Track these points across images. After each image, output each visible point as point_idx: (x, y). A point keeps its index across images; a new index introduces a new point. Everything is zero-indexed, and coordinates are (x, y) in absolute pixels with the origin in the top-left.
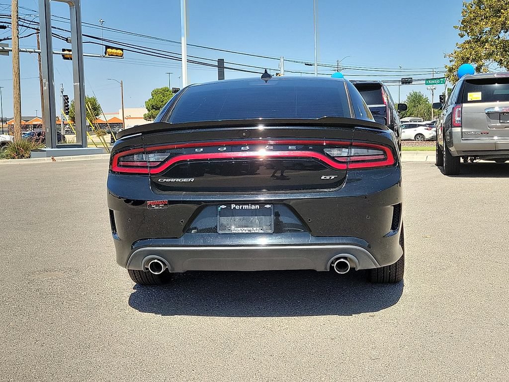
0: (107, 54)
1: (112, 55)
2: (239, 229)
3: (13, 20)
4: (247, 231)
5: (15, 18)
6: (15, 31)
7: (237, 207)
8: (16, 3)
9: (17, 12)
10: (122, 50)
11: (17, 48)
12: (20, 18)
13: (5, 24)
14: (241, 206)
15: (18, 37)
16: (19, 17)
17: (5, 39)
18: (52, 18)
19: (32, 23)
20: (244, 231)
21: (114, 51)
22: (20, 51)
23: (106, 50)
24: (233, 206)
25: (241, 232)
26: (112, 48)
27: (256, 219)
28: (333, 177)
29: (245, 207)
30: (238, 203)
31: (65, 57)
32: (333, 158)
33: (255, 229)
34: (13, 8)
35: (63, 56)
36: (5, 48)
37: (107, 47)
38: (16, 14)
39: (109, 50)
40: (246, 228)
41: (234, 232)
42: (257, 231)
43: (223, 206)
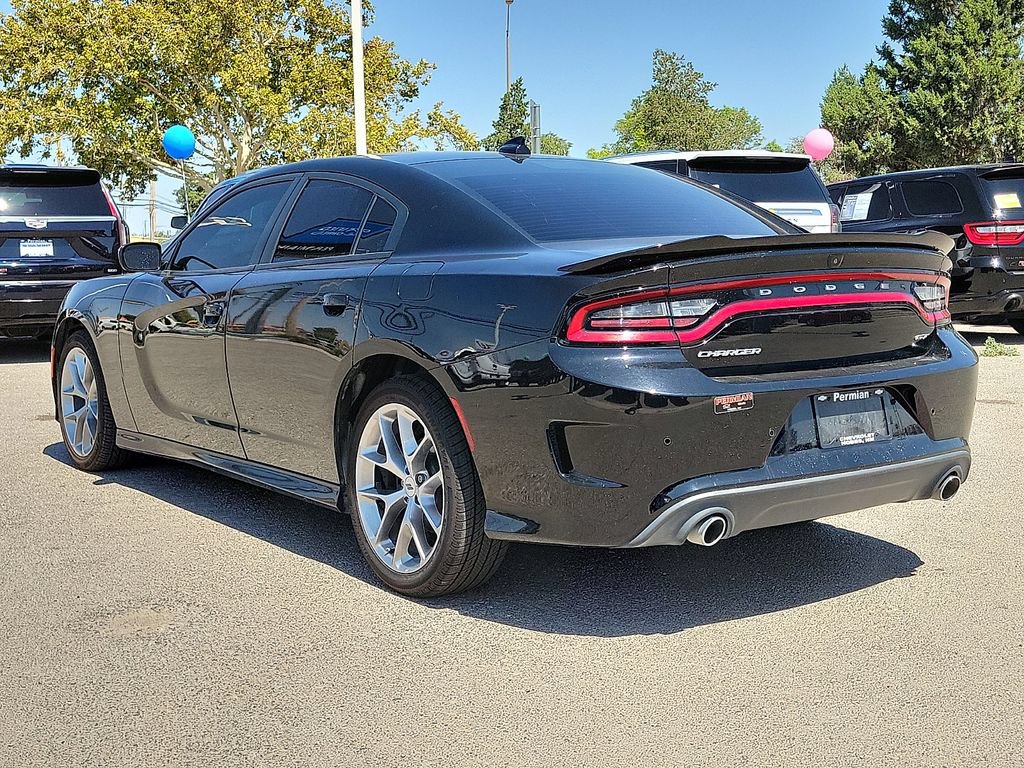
2: (850, 438)
4: (860, 441)
14: (846, 395)
20: (856, 442)
24: (836, 396)
25: (852, 442)
27: (866, 417)
28: (925, 336)
29: (853, 396)
30: (843, 389)
33: (869, 435)
40: (858, 436)
41: (843, 444)
42: (872, 439)
43: (823, 398)
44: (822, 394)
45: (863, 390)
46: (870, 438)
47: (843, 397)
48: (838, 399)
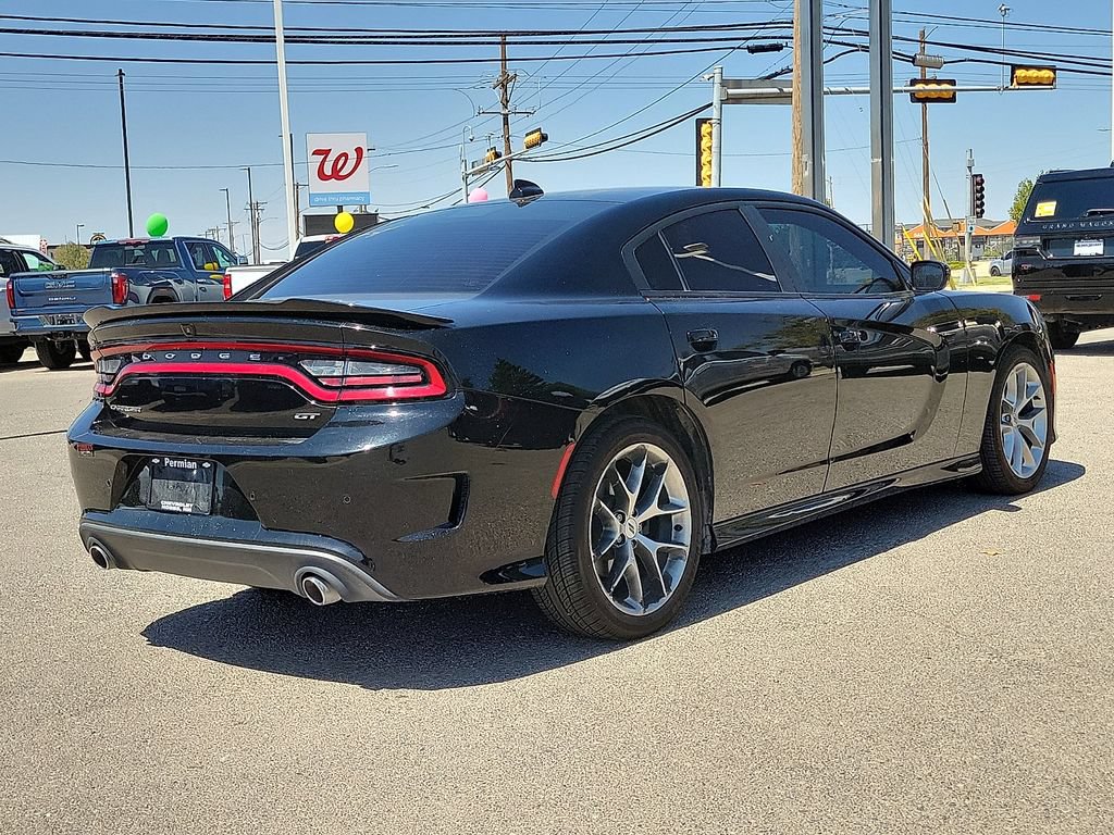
0: (1015, 83)
1: (1039, 84)
2: (170, 503)
3: (798, 31)
4: (178, 509)
10: (1054, 70)
13: (780, 41)
14: (176, 462)
17: (783, 72)
18: (894, 17)
19: (837, 32)
20: (175, 509)
21: (1033, 73)
23: (1013, 72)
24: (167, 461)
25: (171, 508)
27: (192, 488)
28: (313, 416)
29: (181, 464)
31: (915, 98)
32: (315, 379)
33: (188, 505)
35: (912, 95)
36: (785, 90)
37: (1015, 67)
39: (1019, 73)
40: (177, 504)
41: (163, 507)
42: (190, 510)
45: (192, 461)
46: (188, 508)
47: (173, 464)
48: (168, 464)
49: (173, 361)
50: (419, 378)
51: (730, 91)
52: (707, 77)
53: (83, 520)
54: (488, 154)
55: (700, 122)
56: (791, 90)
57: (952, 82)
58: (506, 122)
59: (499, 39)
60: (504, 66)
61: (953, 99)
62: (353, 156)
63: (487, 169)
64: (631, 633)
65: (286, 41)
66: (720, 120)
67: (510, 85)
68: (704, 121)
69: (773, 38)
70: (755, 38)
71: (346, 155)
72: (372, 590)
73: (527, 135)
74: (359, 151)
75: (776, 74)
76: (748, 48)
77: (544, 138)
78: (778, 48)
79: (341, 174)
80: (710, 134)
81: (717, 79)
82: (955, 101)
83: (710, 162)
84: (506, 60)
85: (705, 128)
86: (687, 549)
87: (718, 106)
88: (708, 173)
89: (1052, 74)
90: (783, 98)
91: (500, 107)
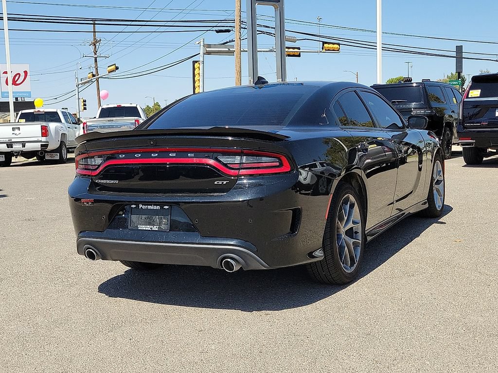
0: (324, 50)
1: (329, 50)
2: (144, 226)
3: (237, 24)
4: (149, 229)
5: (238, 22)
6: (238, 33)
7: (144, 207)
8: (239, 8)
9: (240, 16)
10: (339, 44)
11: (239, 49)
12: (242, 22)
13: (230, 28)
14: (146, 206)
15: (240, 38)
16: (242, 20)
17: (230, 42)
20: (147, 229)
21: (331, 46)
22: (242, 51)
23: (323, 45)
24: (141, 206)
25: (144, 229)
26: (329, 43)
27: (157, 219)
28: (225, 183)
29: (150, 207)
30: (144, 203)
32: (225, 165)
33: (155, 227)
34: (237, 13)
36: (231, 49)
37: (324, 43)
38: (239, 18)
39: (326, 45)
40: (148, 226)
41: (139, 228)
42: (157, 229)
43: (133, 206)
44: (133, 204)
45: (157, 205)
46: (155, 228)
48: (141, 208)
49: (139, 157)
50: (278, 164)
51: (208, 49)
52: (197, 43)
53: (79, 238)
54: (89, 75)
55: (194, 62)
56: (233, 49)
57: (299, 48)
58: (96, 61)
59: (92, 22)
60: (95, 36)
61: (299, 56)
62: (23, 75)
63: (88, 82)
64: (348, 281)
65: (8, 20)
66: (203, 62)
67: (97, 44)
68: (196, 62)
69: (226, 27)
70: (217, 27)
71: (19, 74)
72: (259, 264)
73: (108, 67)
74: (26, 72)
75: (227, 43)
76: (216, 31)
77: (117, 68)
78: (228, 31)
79: (17, 83)
80: (199, 68)
81: (202, 44)
82: (300, 56)
83: (199, 80)
84: (95, 32)
85: (196, 65)
86: (361, 242)
87: (202, 56)
88: (198, 85)
89: (338, 46)
90: (230, 53)
91: (93, 54)
